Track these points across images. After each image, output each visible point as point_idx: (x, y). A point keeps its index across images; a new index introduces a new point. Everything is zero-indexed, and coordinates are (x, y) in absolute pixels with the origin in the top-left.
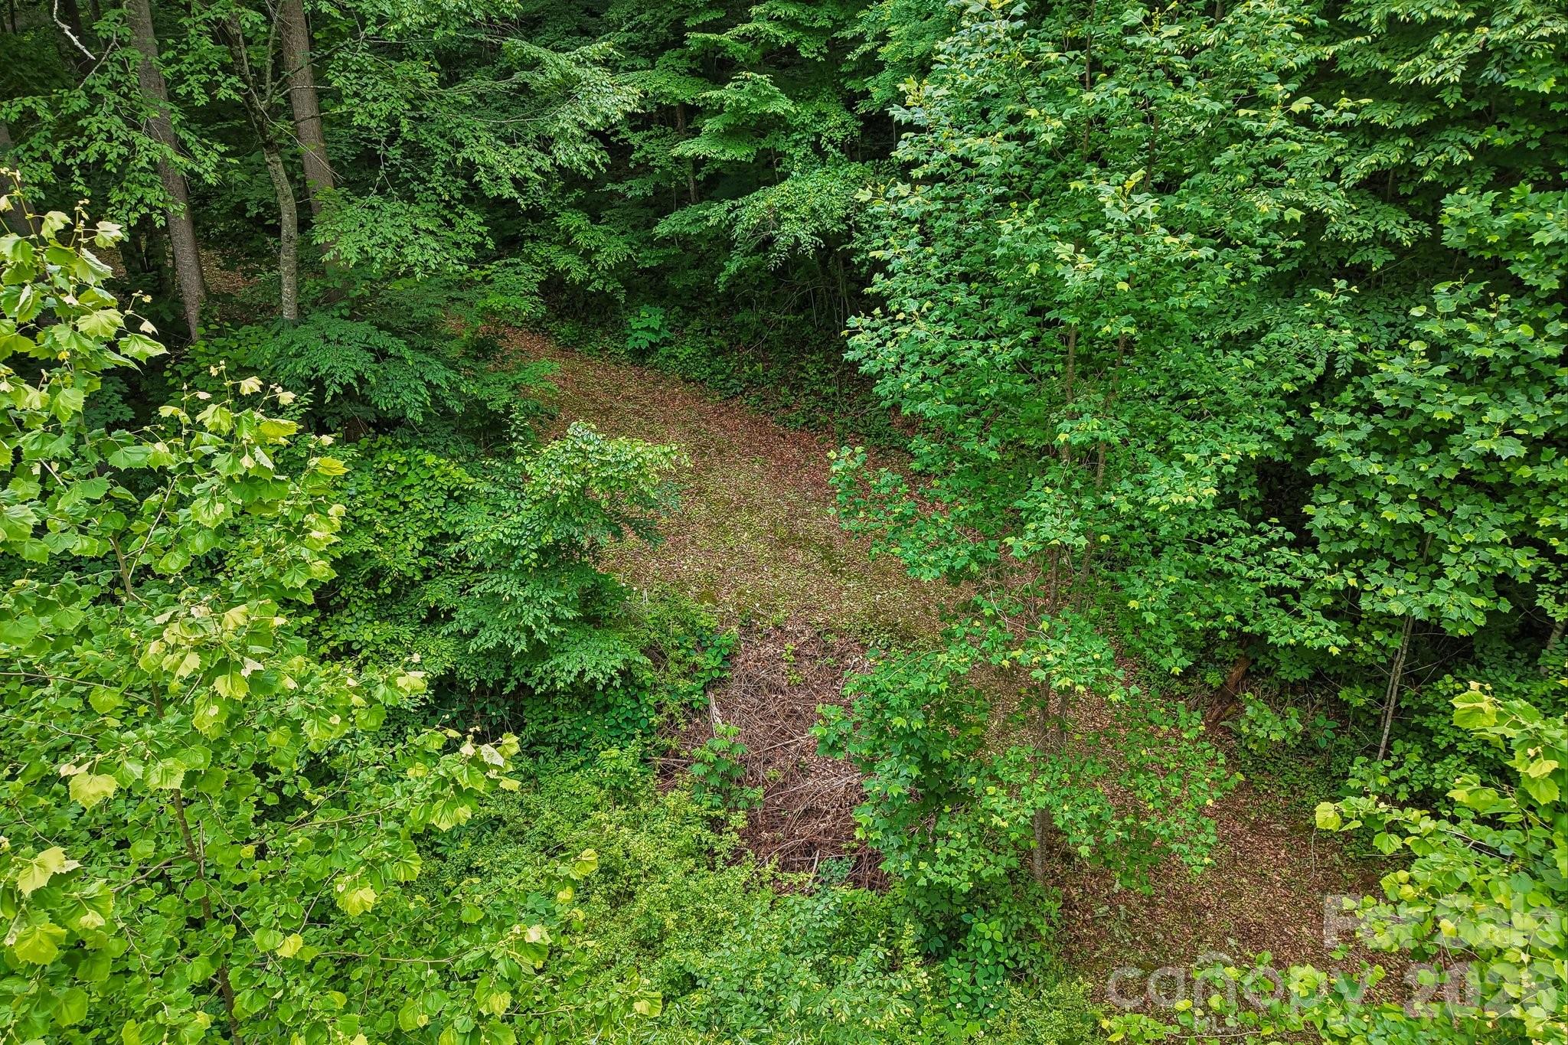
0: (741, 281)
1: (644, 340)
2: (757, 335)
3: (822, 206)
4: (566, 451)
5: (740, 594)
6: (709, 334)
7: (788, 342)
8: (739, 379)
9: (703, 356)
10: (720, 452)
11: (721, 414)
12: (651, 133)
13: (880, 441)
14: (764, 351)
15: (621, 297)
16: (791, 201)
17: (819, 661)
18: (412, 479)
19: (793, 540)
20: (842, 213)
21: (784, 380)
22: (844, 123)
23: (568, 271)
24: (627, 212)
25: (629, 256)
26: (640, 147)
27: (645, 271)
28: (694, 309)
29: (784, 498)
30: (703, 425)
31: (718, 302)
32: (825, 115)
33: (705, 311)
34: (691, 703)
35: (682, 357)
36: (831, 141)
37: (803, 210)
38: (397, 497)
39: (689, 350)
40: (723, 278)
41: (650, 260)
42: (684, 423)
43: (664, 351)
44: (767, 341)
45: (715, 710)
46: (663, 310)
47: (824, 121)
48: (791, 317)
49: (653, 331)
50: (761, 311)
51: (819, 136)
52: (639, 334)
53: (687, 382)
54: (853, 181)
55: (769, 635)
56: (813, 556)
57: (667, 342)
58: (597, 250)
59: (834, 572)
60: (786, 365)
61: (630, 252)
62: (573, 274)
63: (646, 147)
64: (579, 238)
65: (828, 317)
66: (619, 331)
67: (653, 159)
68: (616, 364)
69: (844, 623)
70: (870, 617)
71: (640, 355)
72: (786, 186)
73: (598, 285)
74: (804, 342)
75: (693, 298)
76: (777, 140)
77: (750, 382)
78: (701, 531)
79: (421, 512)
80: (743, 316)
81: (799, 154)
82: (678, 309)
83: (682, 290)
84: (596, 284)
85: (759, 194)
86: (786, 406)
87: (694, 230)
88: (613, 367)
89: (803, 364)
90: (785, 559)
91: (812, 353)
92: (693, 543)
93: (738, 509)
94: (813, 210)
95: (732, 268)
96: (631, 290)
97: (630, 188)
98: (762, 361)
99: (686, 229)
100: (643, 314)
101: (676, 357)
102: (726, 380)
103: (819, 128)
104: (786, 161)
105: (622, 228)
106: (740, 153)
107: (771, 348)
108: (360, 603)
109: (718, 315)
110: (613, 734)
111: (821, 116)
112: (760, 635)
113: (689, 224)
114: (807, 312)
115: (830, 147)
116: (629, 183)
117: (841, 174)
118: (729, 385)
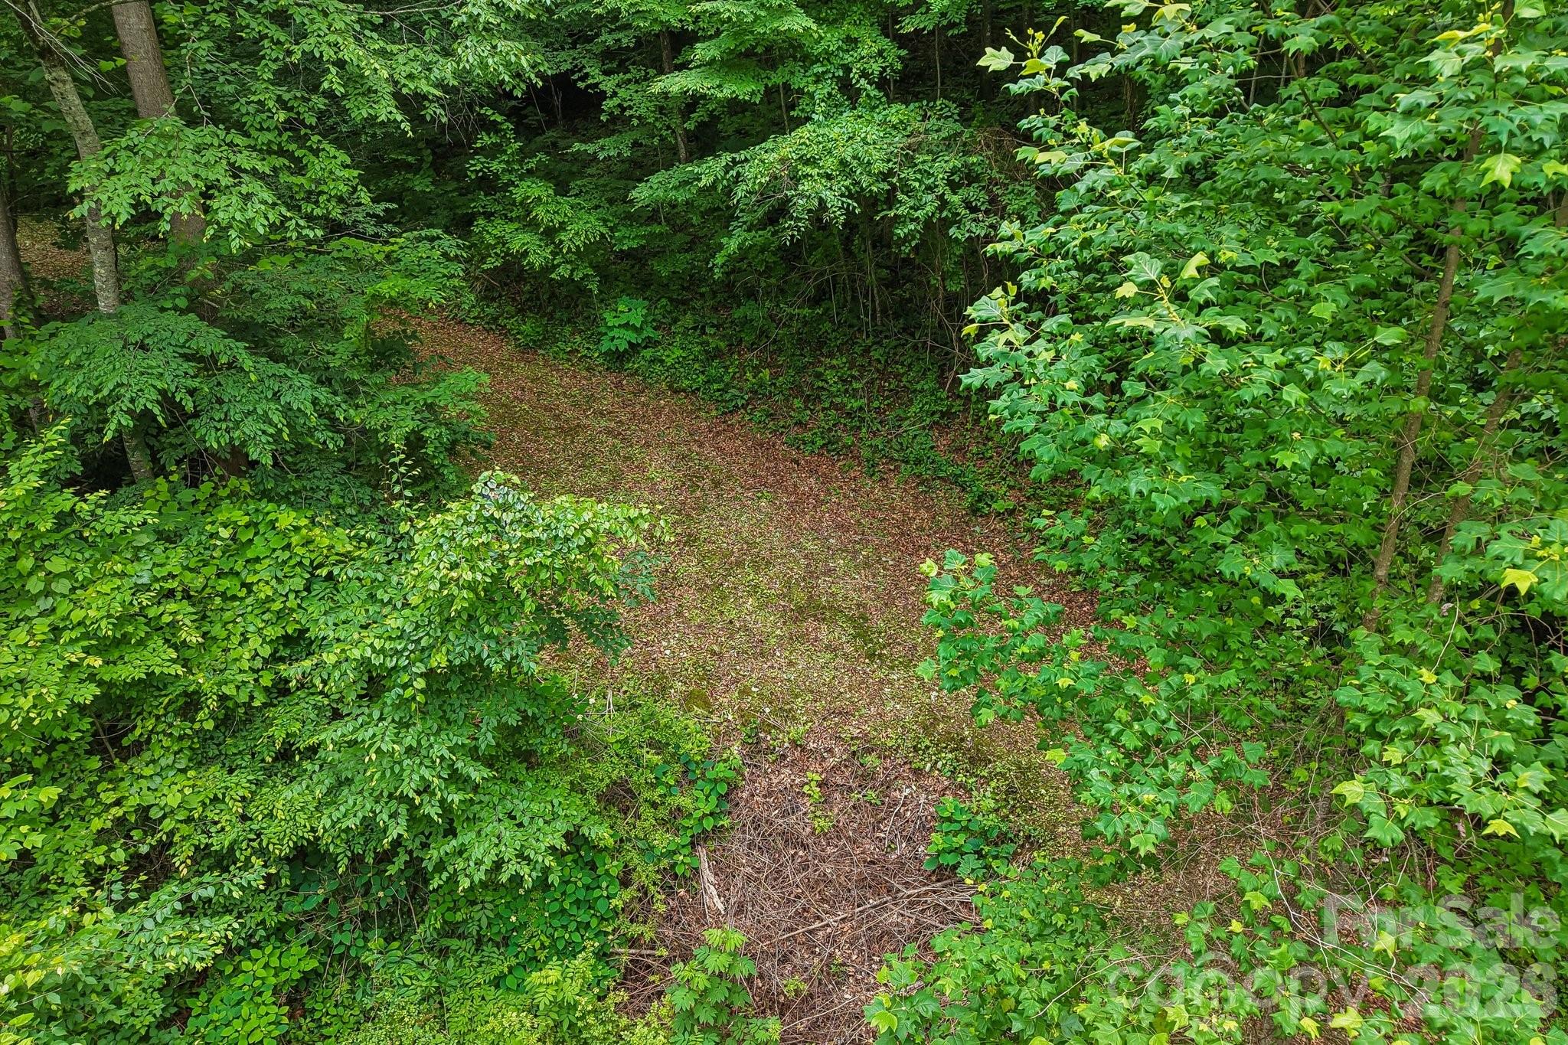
0: (744, 265)
1: (622, 340)
2: (764, 333)
3: (854, 157)
4: (467, 523)
5: (745, 692)
6: (704, 333)
7: (801, 342)
8: (741, 389)
9: (696, 360)
10: (717, 484)
11: (718, 434)
12: (628, 76)
13: (921, 469)
14: (772, 353)
15: (594, 287)
16: (814, 151)
17: (855, 795)
18: (258, 548)
19: (813, 610)
20: (884, 167)
21: (797, 390)
22: (880, 53)
23: (525, 254)
24: (601, 182)
25: (602, 235)
26: (615, 94)
27: (624, 255)
28: (684, 303)
29: (801, 548)
30: (695, 448)
31: (714, 293)
32: (856, 41)
33: (698, 304)
34: (673, 866)
35: (669, 361)
36: (864, 74)
37: (829, 164)
38: (238, 574)
39: (679, 352)
40: (720, 259)
41: (629, 239)
42: (672, 445)
43: (648, 353)
44: (775, 342)
45: (708, 875)
46: (646, 303)
47: (855, 49)
48: (806, 311)
49: (634, 328)
50: (767, 304)
51: (847, 69)
52: (615, 333)
53: (676, 392)
54: (894, 127)
55: (784, 757)
56: (839, 633)
57: (650, 343)
58: (563, 227)
59: (871, 656)
60: (800, 371)
61: (604, 230)
62: (531, 258)
63: (622, 93)
64: (540, 212)
65: (851, 311)
66: (593, 329)
67: (630, 108)
68: (587, 369)
69: (889, 738)
70: (925, 728)
71: (618, 359)
72: (805, 132)
73: (564, 271)
74: (821, 343)
75: (683, 288)
76: (792, 73)
77: (756, 393)
78: (690, 596)
79: (269, 599)
80: (745, 310)
81: (821, 91)
82: (664, 301)
83: (669, 278)
84: (561, 270)
85: (769, 144)
86: (799, 423)
87: (682, 196)
88: (584, 373)
89: (821, 370)
90: (802, 637)
91: (831, 356)
92: (679, 614)
93: (739, 564)
94: (843, 163)
95: (732, 245)
96: (606, 279)
97: (602, 148)
98: (769, 366)
99: (672, 194)
100: (621, 308)
101: (662, 362)
102: (724, 391)
103: (848, 59)
104: (804, 102)
105: (595, 202)
106: (744, 89)
107: (780, 350)
108: (166, 742)
109: (715, 309)
110: (556, 923)
111: (852, 42)
112: (771, 758)
113: (675, 188)
114: (825, 305)
115: (863, 81)
116: (601, 142)
117: (878, 118)
118: (727, 397)
